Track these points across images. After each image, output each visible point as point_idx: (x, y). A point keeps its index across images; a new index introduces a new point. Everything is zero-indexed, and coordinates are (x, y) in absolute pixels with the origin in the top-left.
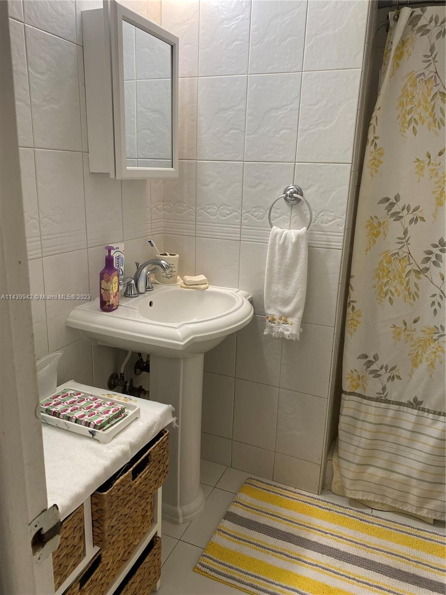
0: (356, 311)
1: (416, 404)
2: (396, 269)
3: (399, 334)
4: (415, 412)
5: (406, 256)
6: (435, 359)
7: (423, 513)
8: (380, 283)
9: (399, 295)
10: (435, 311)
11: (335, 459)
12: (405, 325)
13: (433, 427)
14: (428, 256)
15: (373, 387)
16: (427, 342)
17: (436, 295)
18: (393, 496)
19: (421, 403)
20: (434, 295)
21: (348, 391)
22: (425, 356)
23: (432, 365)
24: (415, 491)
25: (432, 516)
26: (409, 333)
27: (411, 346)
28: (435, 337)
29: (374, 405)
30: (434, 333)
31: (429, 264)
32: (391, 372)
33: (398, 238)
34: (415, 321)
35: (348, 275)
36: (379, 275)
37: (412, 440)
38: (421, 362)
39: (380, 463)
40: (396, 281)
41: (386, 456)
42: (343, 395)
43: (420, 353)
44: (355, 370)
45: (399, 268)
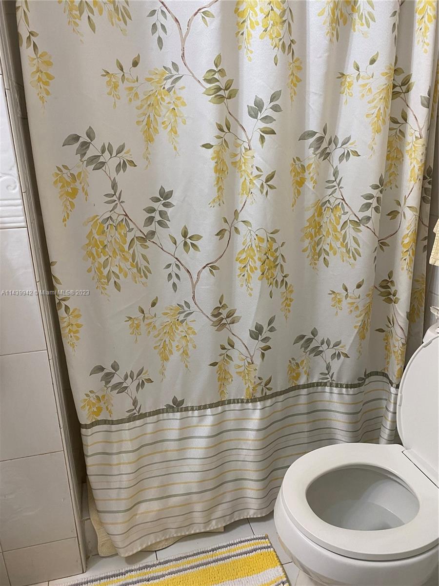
0: (71, 312)
1: (177, 406)
2: (113, 241)
3: (138, 326)
4: (178, 415)
5: (123, 220)
6: (187, 345)
7: (213, 526)
8: (96, 265)
9: (126, 276)
10: (174, 285)
11: (94, 517)
12: (143, 312)
13: (201, 426)
14: (150, 215)
15: (121, 405)
16: (174, 327)
17: (171, 264)
18: (175, 526)
19: (182, 402)
20: (169, 266)
21: (89, 423)
22: (174, 344)
23: (185, 353)
24: (198, 507)
25: (221, 525)
26: (150, 321)
27: (155, 337)
28: (181, 317)
29: (127, 428)
30: (179, 313)
31: (154, 226)
32: (139, 377)
33: (106, 195)
34: (153, 304)
35: (46, 264)
36: (93, 254)
37: (182, 449)
38: (171, 353)
39: (152, 493)
40: (118, 257)
41: (156, 482)
42: (83, 431)
43: (167, 342)
44: (90, 392)
45: (117, 239)
